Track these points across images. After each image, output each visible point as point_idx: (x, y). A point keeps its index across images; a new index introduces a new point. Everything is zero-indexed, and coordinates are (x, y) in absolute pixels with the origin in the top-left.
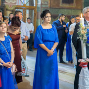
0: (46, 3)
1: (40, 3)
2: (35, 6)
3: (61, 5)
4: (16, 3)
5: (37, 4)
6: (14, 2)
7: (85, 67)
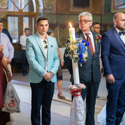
0: (51, 7)
1: (42, 8)
2: (35, 11)
3: (72, 9)
4: (7, 8)
5: (38, 10)
6: (5, 7)
7: (78, 95)
